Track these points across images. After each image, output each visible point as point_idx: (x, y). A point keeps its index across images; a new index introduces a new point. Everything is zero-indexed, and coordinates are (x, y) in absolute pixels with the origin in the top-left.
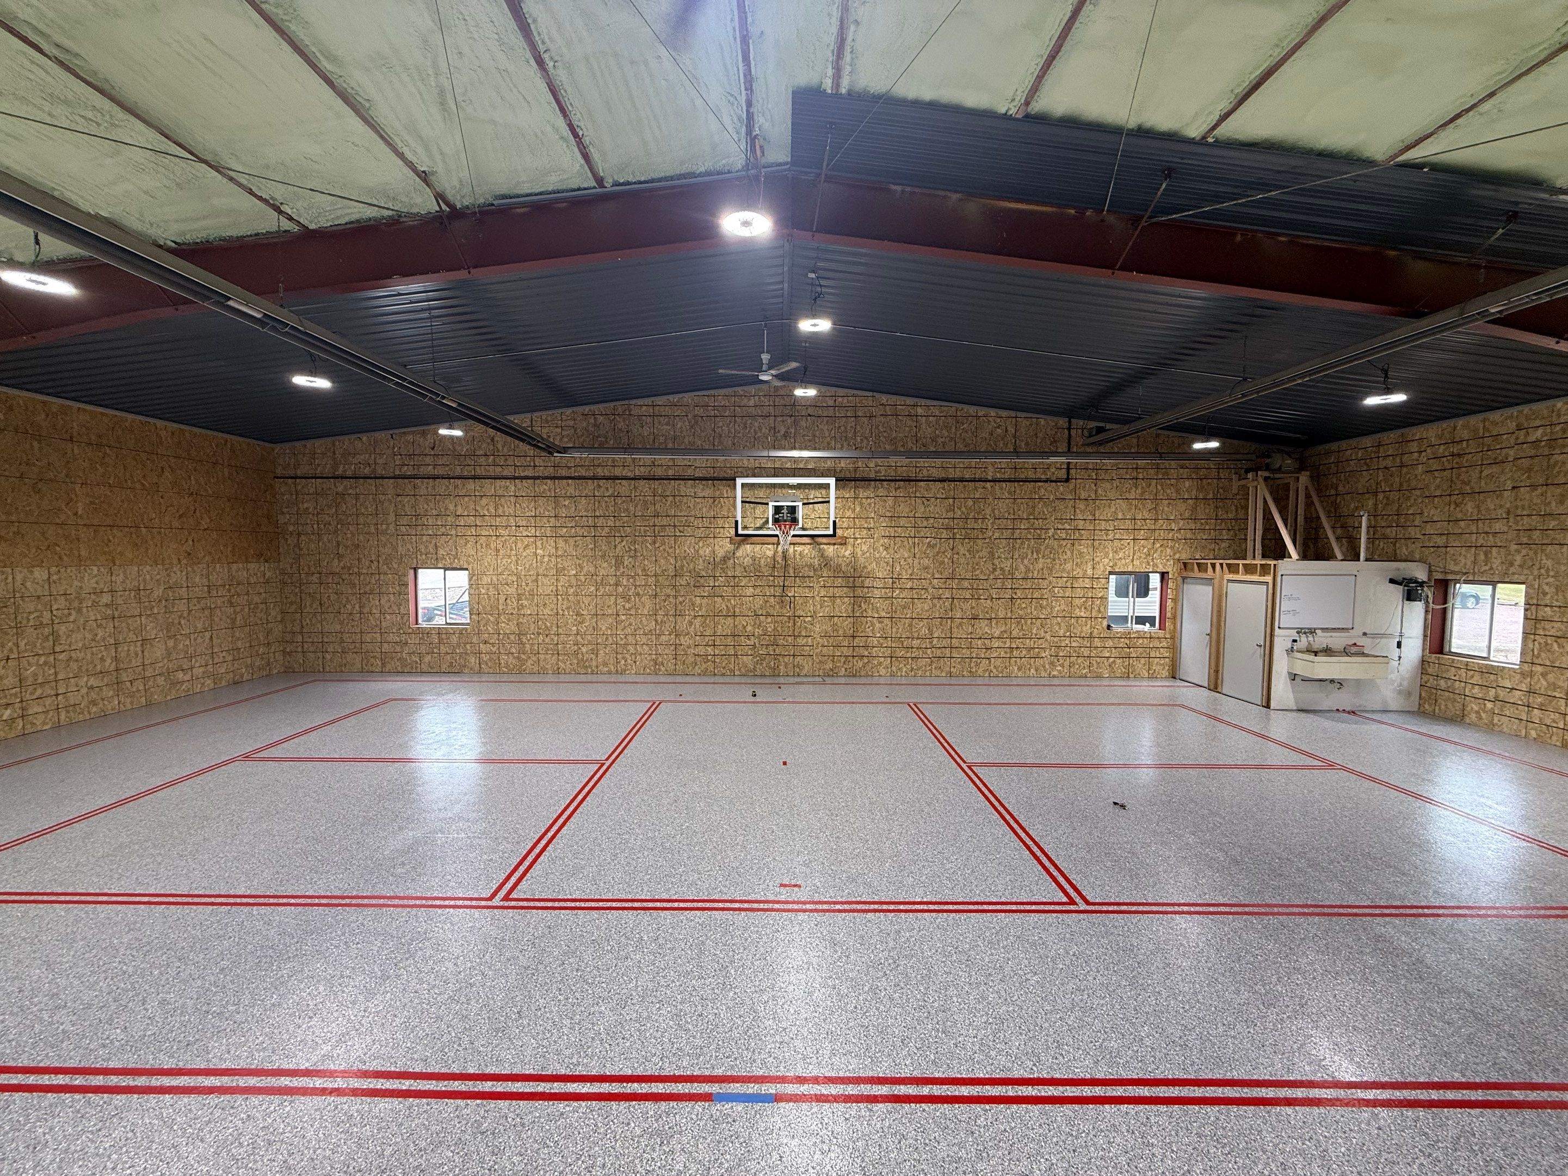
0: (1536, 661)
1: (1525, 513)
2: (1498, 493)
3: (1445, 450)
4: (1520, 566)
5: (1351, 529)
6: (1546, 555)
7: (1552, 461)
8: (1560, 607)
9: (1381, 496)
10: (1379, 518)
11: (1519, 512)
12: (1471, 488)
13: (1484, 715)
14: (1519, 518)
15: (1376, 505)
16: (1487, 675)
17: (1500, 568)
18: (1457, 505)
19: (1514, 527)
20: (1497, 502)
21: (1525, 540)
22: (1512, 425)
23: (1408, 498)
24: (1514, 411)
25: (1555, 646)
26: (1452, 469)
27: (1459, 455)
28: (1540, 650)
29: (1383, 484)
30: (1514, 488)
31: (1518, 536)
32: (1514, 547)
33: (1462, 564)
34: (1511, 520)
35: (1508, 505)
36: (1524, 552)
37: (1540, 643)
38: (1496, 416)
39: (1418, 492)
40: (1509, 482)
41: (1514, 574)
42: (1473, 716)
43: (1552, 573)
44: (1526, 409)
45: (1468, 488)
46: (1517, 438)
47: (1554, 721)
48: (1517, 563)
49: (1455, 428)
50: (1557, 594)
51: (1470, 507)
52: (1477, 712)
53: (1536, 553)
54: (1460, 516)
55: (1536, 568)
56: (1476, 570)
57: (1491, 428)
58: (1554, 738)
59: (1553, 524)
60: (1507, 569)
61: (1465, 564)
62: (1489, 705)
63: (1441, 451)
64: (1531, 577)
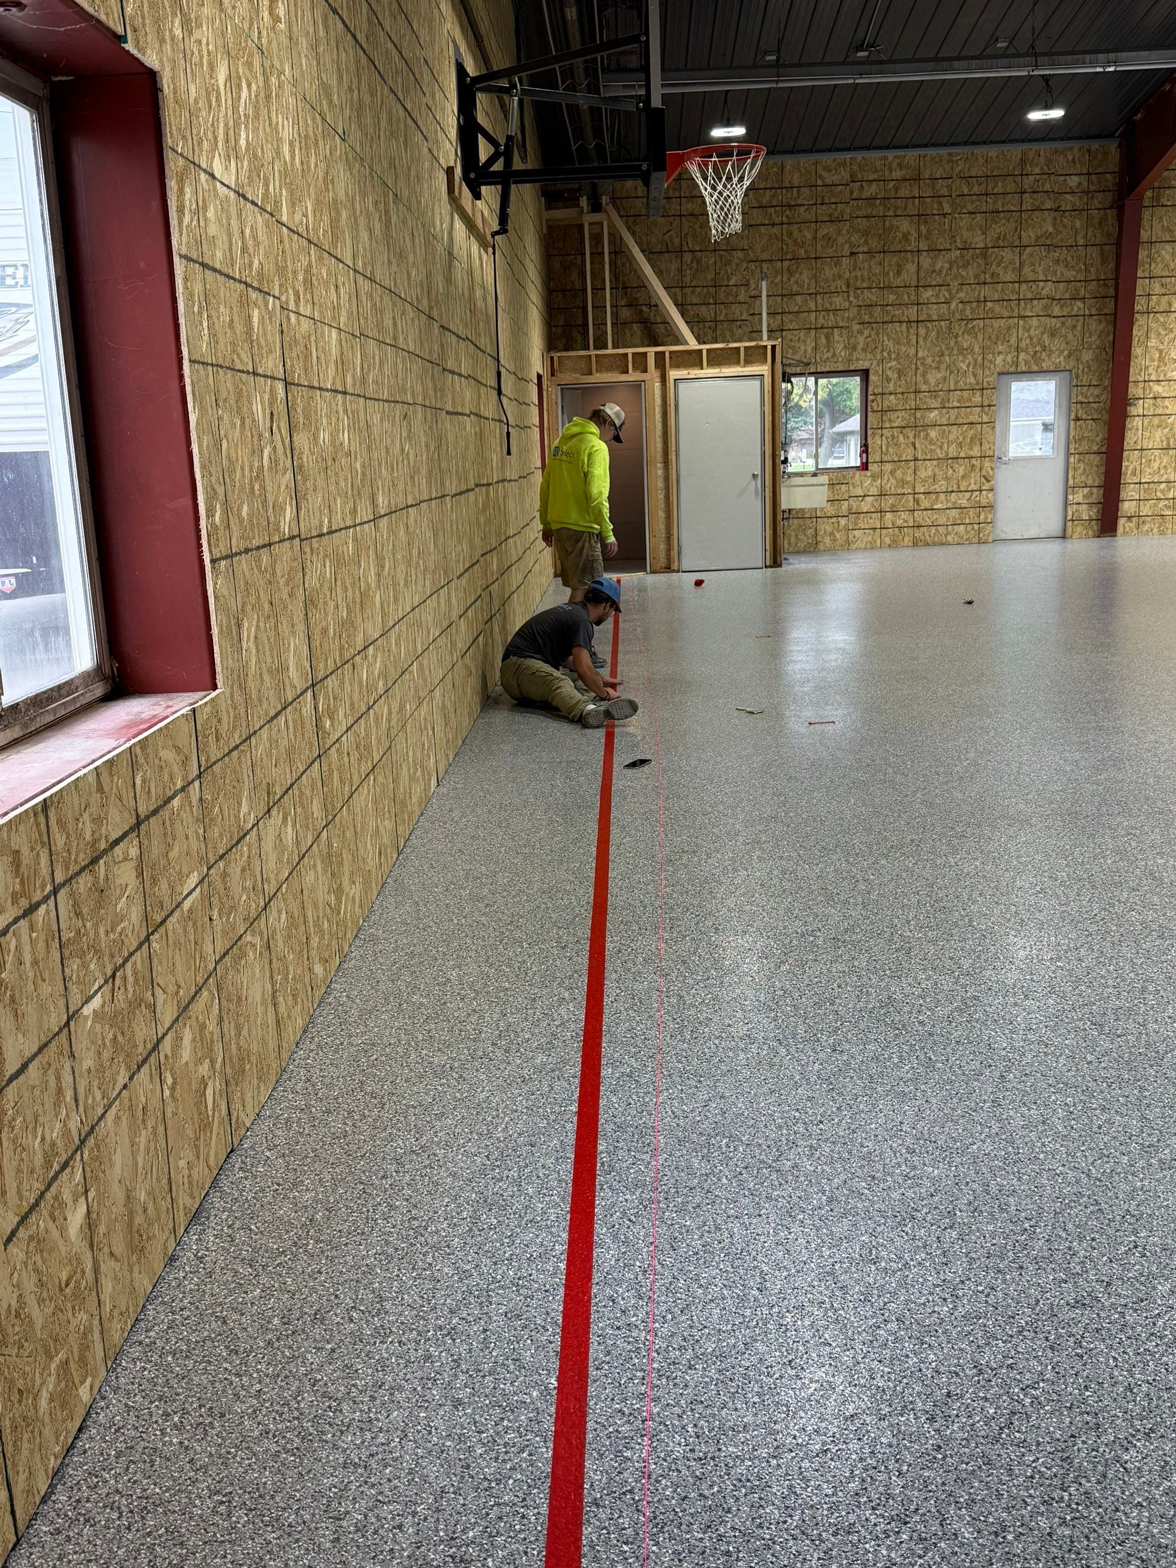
0: (885, 459)
1: (865, 285)
2: (836, 260)
3: (773, 197)
4: (864, 350)
5: (645, 309)
6: (888, 335)
7: (887, 223)
8: (903, 393)
9: (688, 257)
10: (689, 290)
11: (859, 284)
12: (806, 252)
13: (838, 536)
14: (859, 291)
15: (681, 270)
16: (838, 487)
17: (843, 354)
18: (791, 274)
19: (855, 301)
20: (835, 270)
21: (867, 318)
22: (846, 176)
23: (728, 262)
24: (848, 156)
25: (901, 437)
26: (782, 224)
27: (789, 206)
28: (888, 445)
29: (690, 240)
30: (852, 254)
31: (859, 313)
32: (856, 327)
33: (801, 353)
34: (852, 293)
35: (847, 275)
36: (866, 332)
37: (887, 438)
38: (828, 159)
39: (740, 254)
40: (847, 247)
41: (858, 360)
42: (827, 540)
43: (893, 356)
44: (859, 156)
45: (802, 251)
46: (852, 192)
47: (906, 521)
48: (860, 347)
49: (783, 168)
50: (900, 380)
51: (805, 276)
52: (832, 534)
53: (878, 334)
54: (795, 288)
55: (878, 351)
56: (818, 360)
57: (825, 174)
58: (906, 539)
59: (892, 298)
60: (851, 354)
61: (805, 351)
62: (843, 522)
63: (767, 198)
64: (875, 362)
